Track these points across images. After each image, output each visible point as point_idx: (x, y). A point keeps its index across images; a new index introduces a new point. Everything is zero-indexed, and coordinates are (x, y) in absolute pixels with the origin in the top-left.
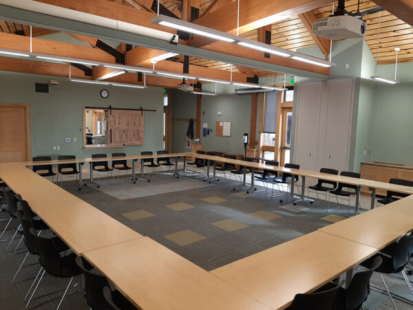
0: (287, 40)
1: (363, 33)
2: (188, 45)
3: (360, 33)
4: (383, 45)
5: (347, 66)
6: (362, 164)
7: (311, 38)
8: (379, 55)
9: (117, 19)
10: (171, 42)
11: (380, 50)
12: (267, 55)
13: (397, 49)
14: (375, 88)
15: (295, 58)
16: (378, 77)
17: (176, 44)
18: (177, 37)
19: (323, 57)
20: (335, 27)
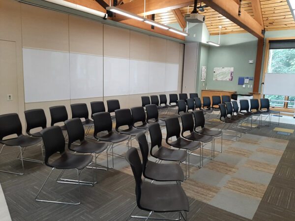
0: (161, 19)
1: (204, 20)
2: (112, 20)
3: (202, 21)
4: (213, 24)
5: (195, 36)
6: (202, 90)
7: (175, 18)
8: (211, 30)
9: (76, 3)
10: (104, 18)
11: (212, 27)
12: (153, 27)
13: (220, 27)
14: (209, 48)
15: (171, 30)
16: (211, 42)
17: (106, 19)
18: (107, 15)
19: (182, 30)
20: (193, 18)
